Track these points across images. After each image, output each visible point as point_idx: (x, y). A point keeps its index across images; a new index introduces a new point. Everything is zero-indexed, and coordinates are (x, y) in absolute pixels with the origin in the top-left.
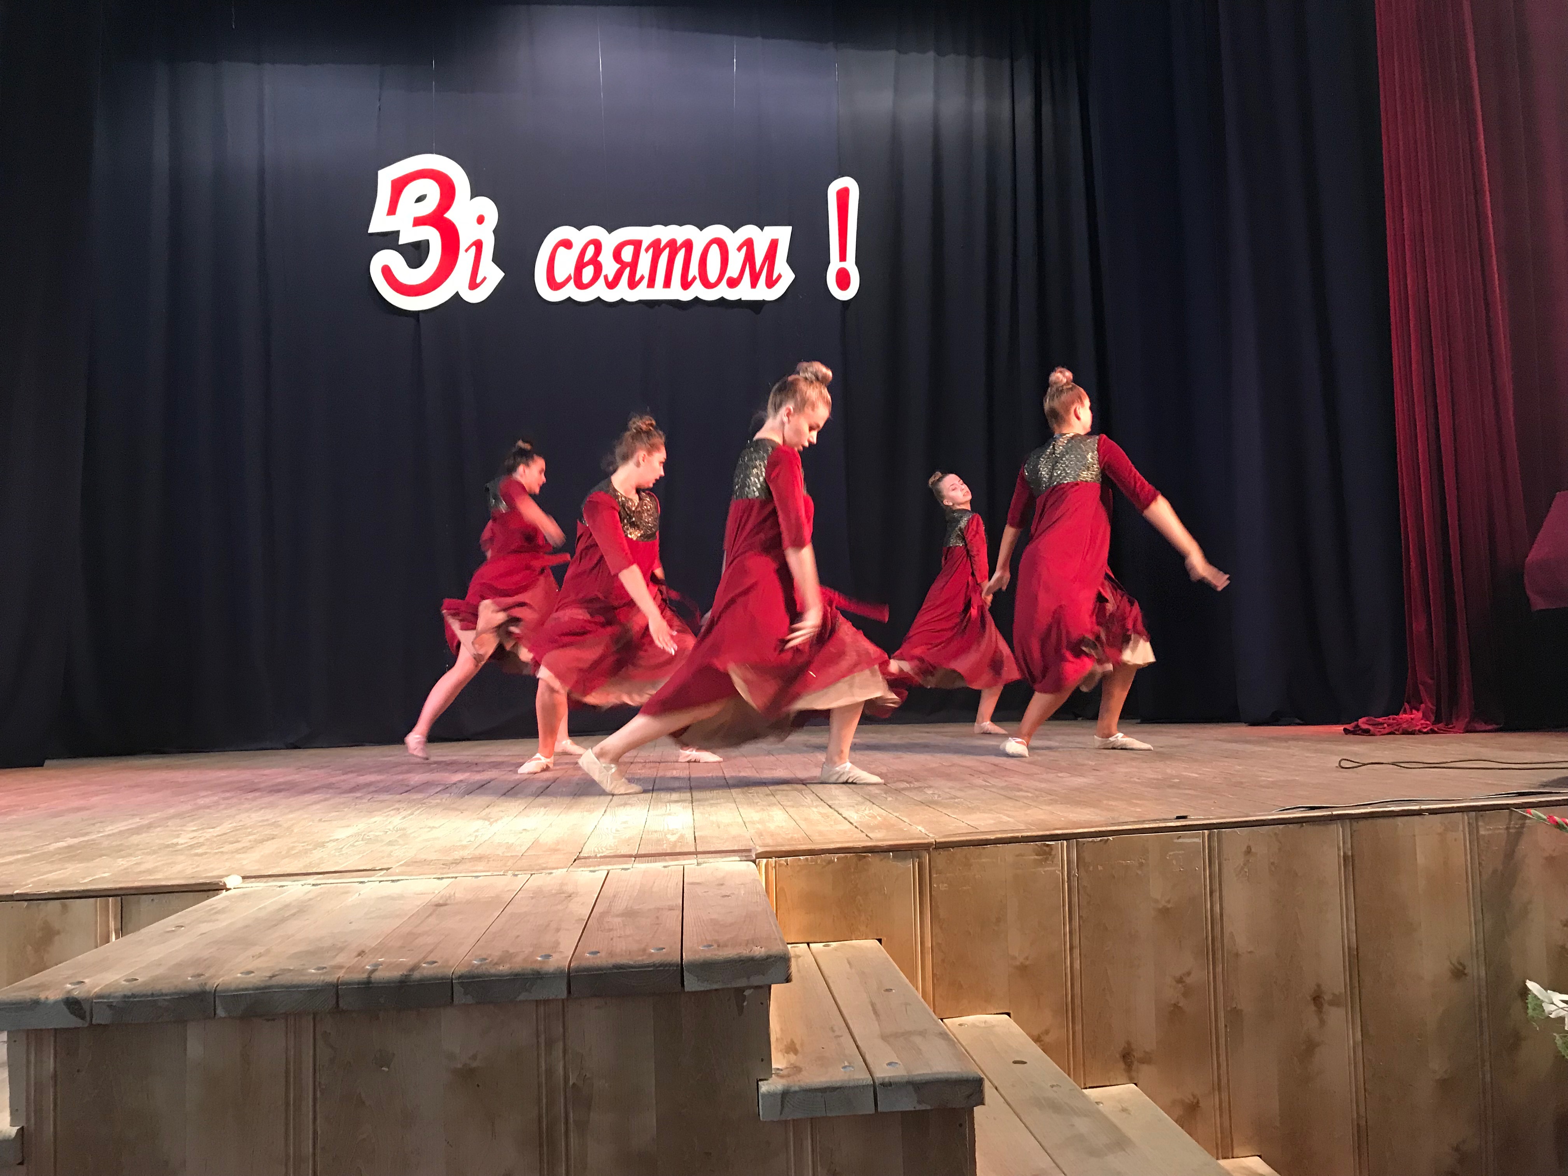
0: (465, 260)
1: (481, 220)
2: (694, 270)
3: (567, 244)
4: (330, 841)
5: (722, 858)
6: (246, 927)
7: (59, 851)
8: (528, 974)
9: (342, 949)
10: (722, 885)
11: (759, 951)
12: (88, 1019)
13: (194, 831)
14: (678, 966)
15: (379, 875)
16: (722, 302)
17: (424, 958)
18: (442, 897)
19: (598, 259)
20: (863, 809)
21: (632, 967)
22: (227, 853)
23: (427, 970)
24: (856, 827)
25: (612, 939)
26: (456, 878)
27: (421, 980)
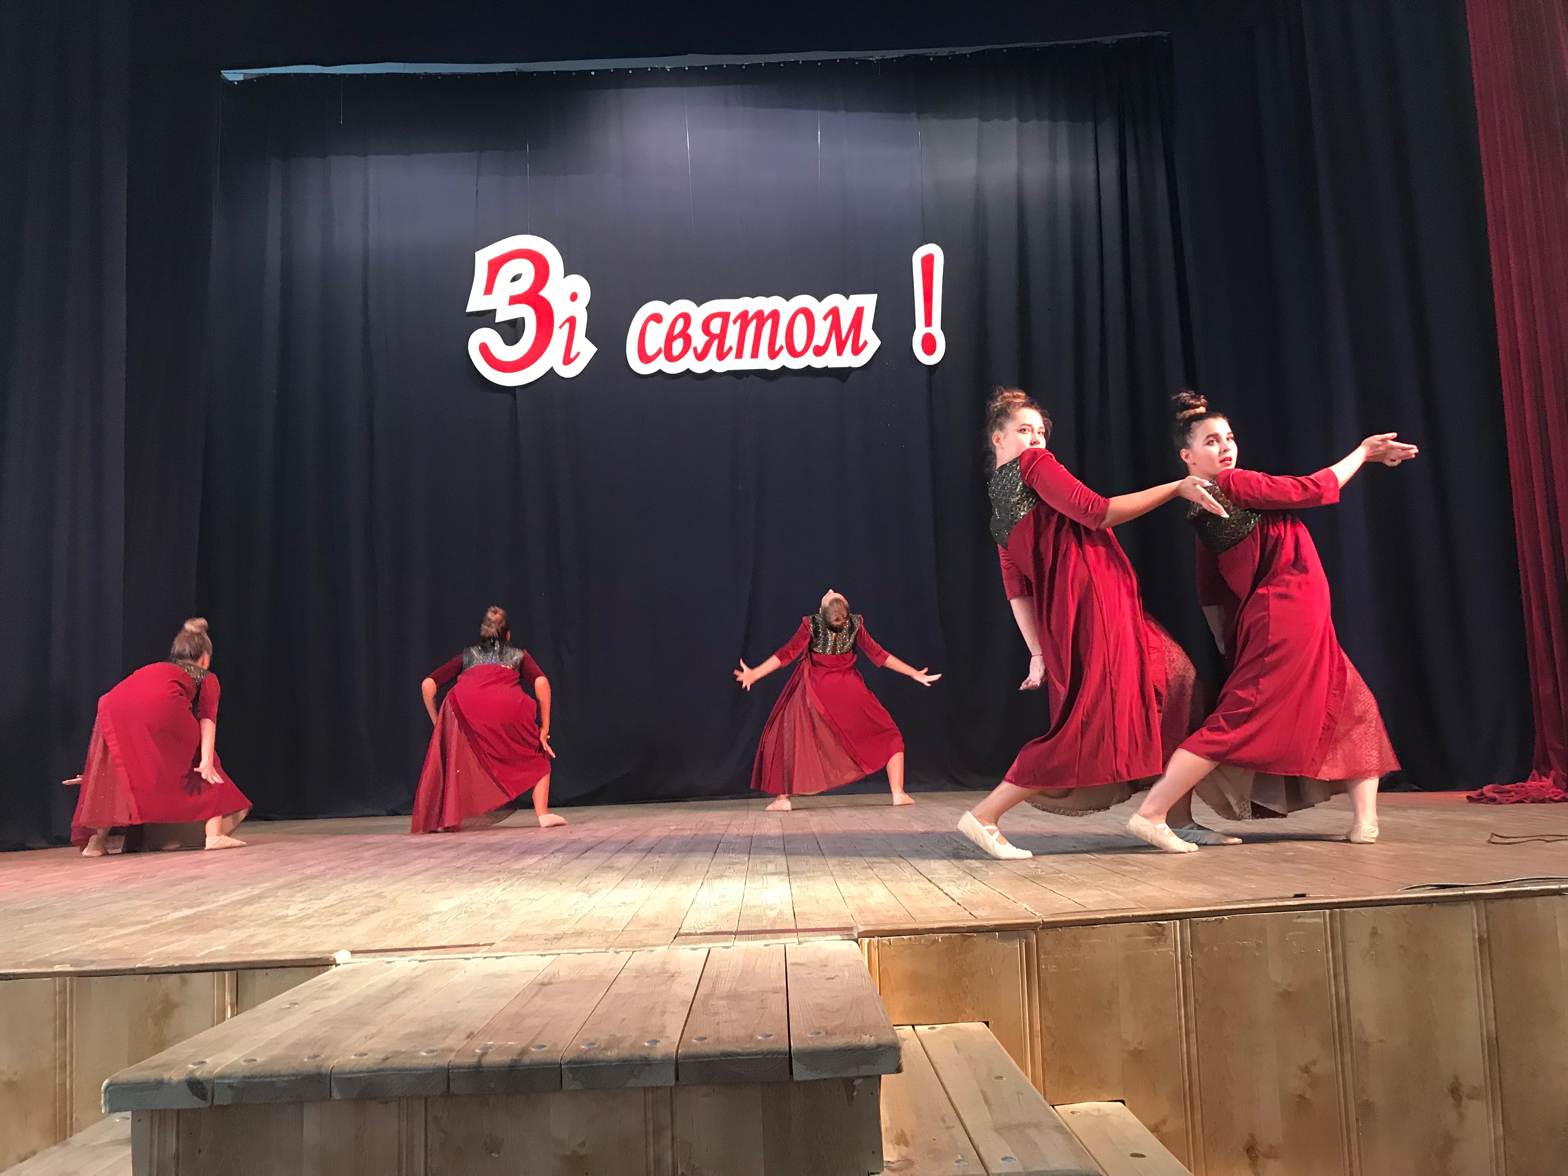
0: (559, 336)
1: (574, 297)
2: (781, 340)
3: (657, 318)
4: (434, 913)
5: (824, 936)
6: (359, 1004)
7: (177, 922)
8: (636, 1061)
9: (451, 1031)
10: (825, 966)
11: (868, 1040)
12: (210, 1098)
13: (302, 902)
14: (786, 1055)
15: (483, 950)
16: (809, 370)
17: (533, 1041)
18: (546, 976)
19: (688, 332)
20: (965, 884)
21: (740, 1054)
22: (335, 925)
23: (535, 1055)
24: (959, 904)
25: (718, 1024)
26: (559, 954)
27: (530, 1065)
